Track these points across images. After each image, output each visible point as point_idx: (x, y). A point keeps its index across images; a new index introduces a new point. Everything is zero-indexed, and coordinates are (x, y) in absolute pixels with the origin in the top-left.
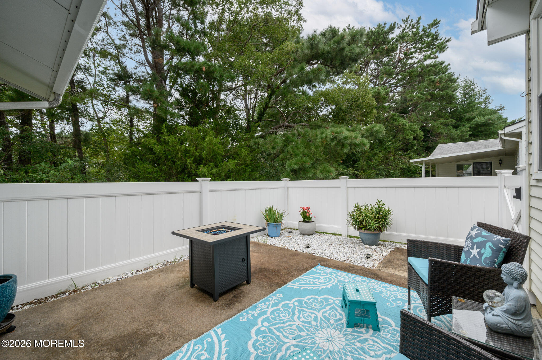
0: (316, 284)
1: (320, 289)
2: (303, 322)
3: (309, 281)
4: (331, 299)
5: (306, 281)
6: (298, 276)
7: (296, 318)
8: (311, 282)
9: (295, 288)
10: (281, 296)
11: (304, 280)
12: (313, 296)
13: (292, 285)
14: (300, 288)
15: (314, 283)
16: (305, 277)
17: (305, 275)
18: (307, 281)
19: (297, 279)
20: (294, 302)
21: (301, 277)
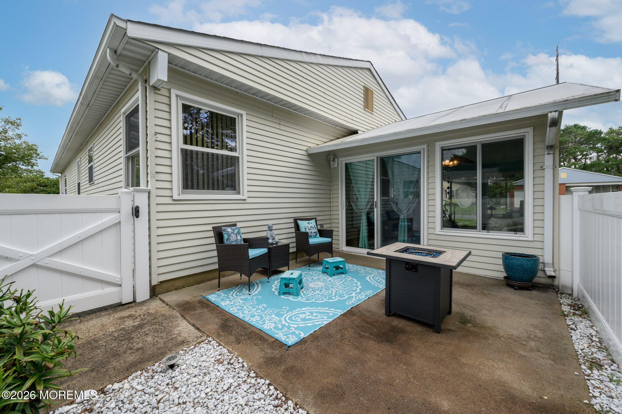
0: (310, 312)
1: (308, 307)
2: (330, 290)
3: (317, 316)
4: (304, 300)
5: (321, 316)
6: (329, 324)
7: (335, 291)
8: (315, 314)
9: (334, 309)
10: (347, 303)
11: (323, 318)
12: (320, 302)
13: (336, 312)
14: (329, 309)
15: (312, 313)
16: (320, 323)
17: (319, 324)
18: (319, 316)
19: (331, 320)
20: (335, 299)
21: (326, 323)
